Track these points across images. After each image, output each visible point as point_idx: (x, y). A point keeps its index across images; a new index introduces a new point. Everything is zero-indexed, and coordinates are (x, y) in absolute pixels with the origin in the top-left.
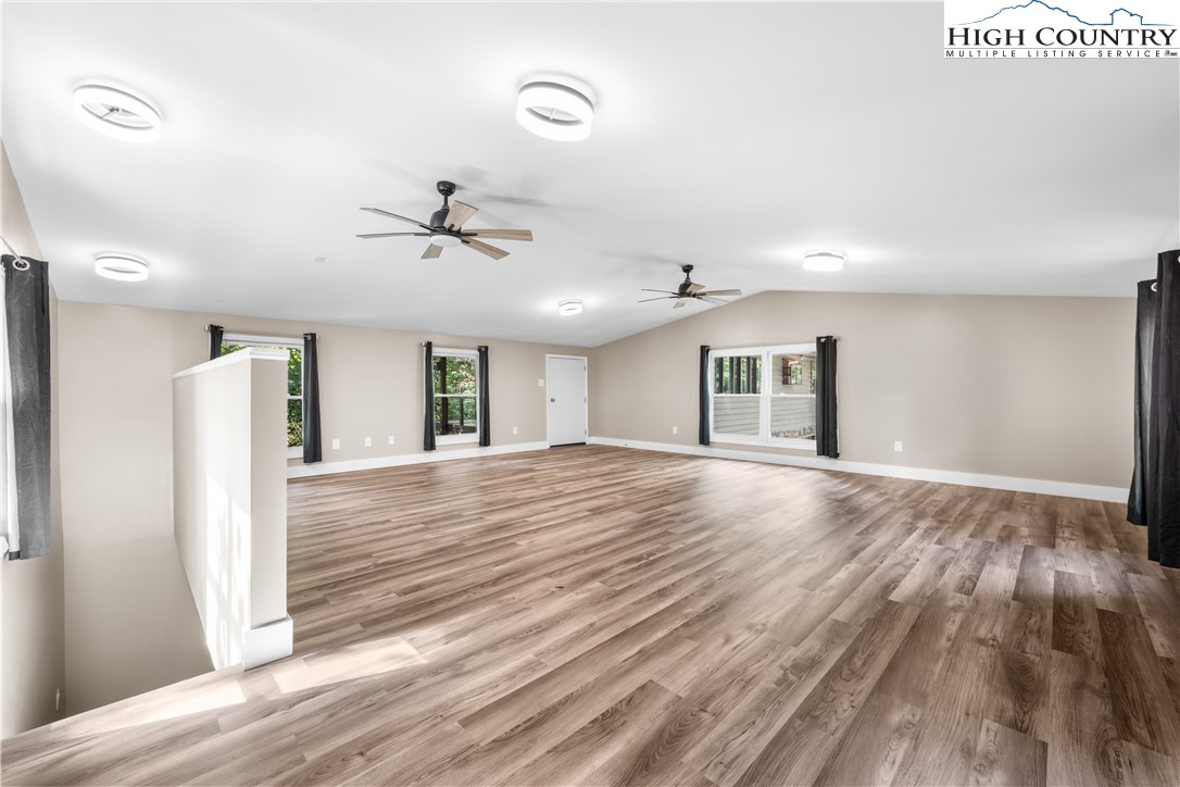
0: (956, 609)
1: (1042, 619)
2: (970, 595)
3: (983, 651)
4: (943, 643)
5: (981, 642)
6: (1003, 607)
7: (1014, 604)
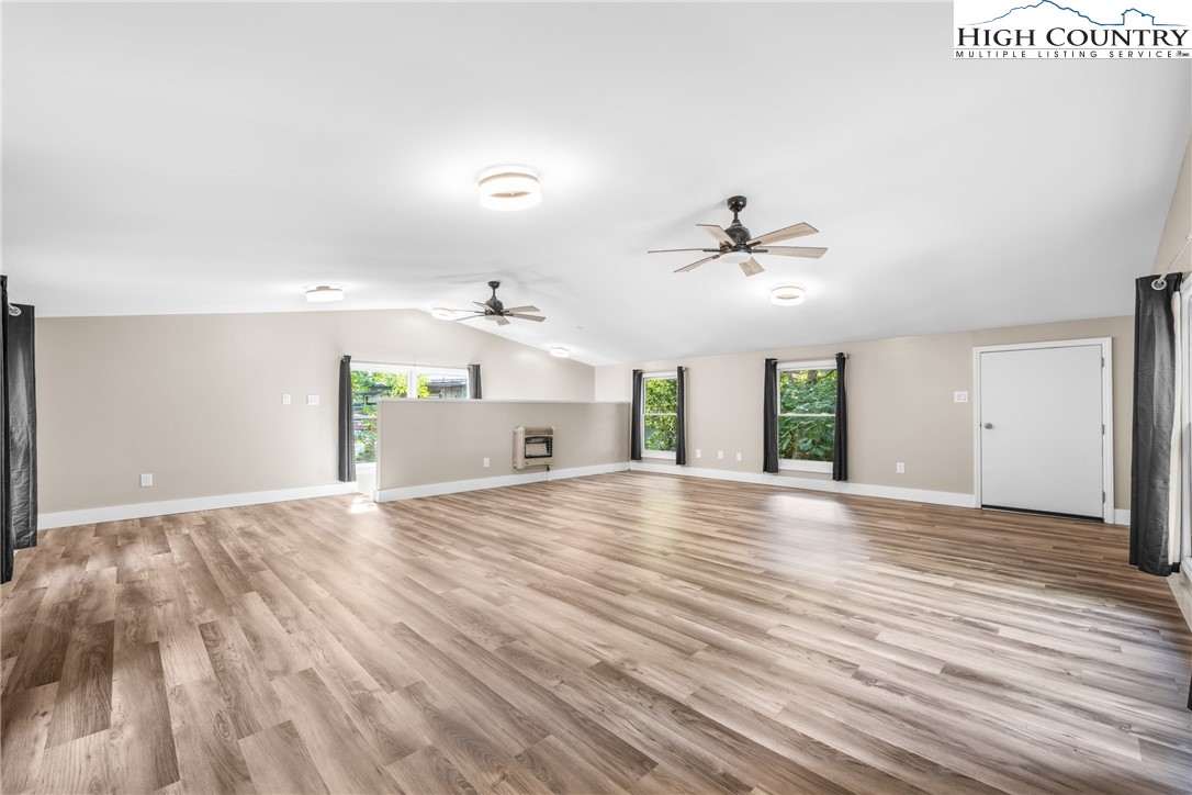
0: (201, 611)
1: (125, 637)
2: (200, 626)
3: (163, 598)
4: (192, 590)
5: (168, 601)
6: (164, 629)
7: (155, 638)
